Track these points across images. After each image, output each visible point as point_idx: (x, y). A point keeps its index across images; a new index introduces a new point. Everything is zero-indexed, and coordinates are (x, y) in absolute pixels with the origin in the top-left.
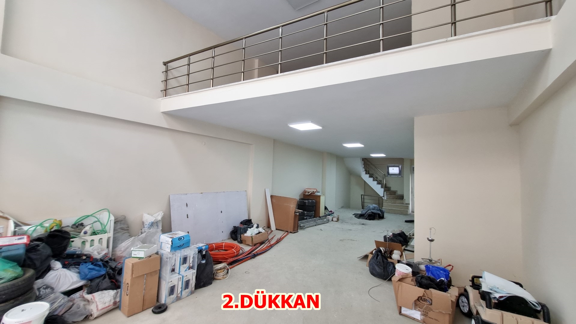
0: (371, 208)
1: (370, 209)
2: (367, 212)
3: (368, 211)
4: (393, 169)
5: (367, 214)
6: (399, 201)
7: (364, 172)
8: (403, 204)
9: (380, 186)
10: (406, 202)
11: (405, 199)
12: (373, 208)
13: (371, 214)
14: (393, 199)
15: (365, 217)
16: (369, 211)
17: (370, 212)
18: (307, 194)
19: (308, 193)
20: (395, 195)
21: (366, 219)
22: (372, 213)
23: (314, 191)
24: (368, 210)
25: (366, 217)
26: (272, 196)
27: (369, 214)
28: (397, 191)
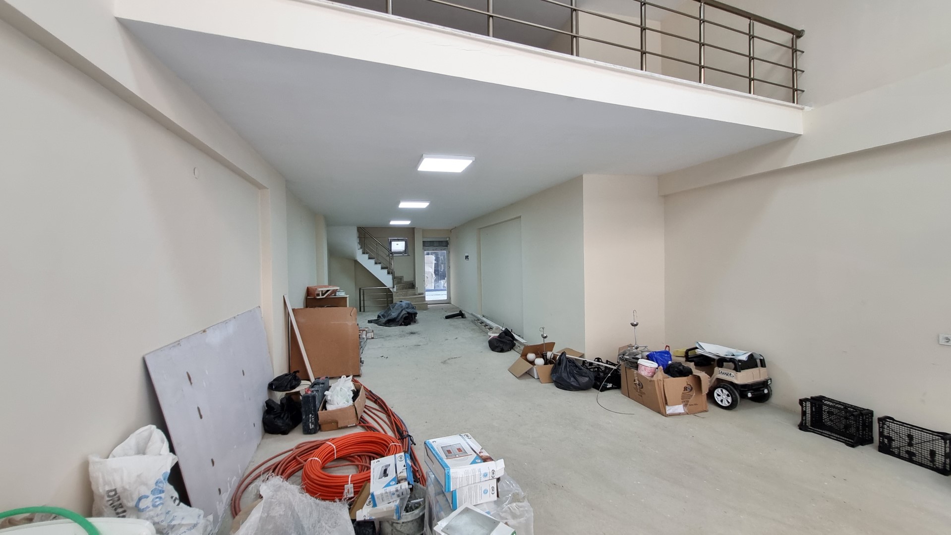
0: (404, 307)
1: (404, 309)
2: (399, 314)
3: (402, 311)
4: (397, 244)
5: (401, 318)
6: (411, 291)
7: (361, 251)
8: (416, 295)
9: (386, 271)
10: (419, 291)
11: (417, 288)
12: (407, 306)
13: (407, 315)
14: (403, 289)
15: (398, 321)
16: (404, 312)
17: (406, 312)
18: (321, 297)
19: (323, 295)
20: (401, 283)
21: (401, 325)
22: (408, 313)
23: (322, 291)
24: (400, 310)
25: (400, 322)
26: (293, 310)
27: (404, 316)
28: (403, 277)
